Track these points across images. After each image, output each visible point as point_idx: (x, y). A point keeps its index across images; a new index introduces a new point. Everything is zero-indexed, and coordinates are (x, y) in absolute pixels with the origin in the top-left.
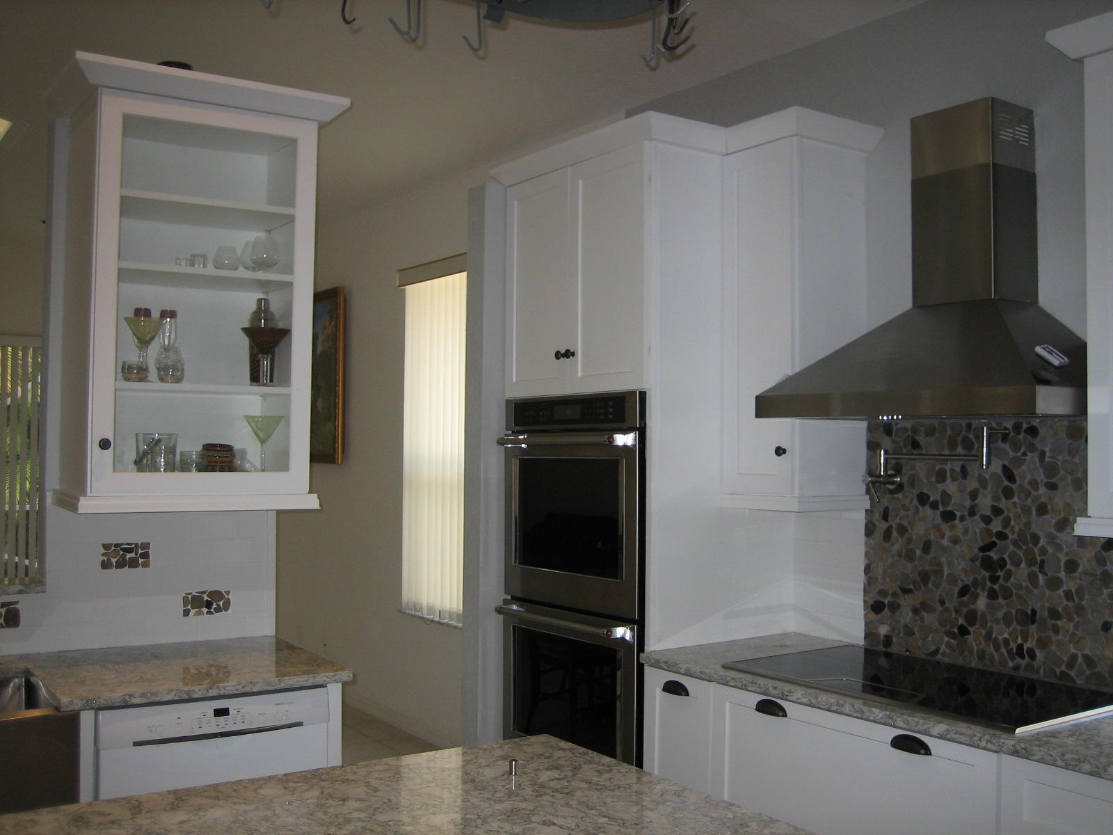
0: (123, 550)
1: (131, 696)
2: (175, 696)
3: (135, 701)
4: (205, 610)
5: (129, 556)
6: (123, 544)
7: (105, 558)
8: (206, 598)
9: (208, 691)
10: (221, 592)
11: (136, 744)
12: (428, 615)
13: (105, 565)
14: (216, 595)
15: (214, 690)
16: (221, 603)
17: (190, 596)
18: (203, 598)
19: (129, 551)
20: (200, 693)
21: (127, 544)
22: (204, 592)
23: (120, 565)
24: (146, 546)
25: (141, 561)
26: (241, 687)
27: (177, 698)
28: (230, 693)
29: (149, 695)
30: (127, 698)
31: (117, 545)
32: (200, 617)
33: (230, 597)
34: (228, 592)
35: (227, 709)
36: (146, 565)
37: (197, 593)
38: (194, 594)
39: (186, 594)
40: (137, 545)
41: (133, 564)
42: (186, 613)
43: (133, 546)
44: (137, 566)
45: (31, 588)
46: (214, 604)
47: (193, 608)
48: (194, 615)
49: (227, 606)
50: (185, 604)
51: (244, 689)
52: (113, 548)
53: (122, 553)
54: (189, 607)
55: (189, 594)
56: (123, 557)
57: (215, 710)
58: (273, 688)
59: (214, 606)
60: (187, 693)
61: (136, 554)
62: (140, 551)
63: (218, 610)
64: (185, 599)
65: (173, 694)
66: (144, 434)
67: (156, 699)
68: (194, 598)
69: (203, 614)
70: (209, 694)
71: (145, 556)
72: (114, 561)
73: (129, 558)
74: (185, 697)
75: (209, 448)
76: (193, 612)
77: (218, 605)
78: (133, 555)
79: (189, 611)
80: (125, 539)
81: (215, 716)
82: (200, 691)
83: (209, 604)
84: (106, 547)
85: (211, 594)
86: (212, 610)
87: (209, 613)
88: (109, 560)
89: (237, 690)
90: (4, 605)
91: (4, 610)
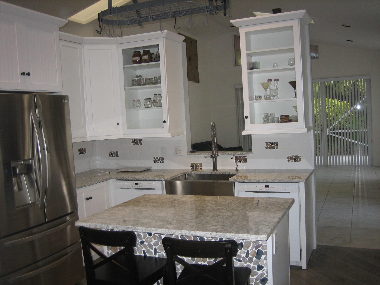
3: (246, 181)
4: (294, 161)
5: (272, 145)
6: (271, 142)
7: (266, 146)
8: (294, 157)
11: (246, 191)
13: (267, 148)
14: (297, 157)
15: (265, 181)
16: (298, 159)
17: (289, 157)
19: (273, 144)
20: (261, 181)
22: (293, 156)
23: (270, 148)
24: (277, 143)
25: (276, 147)
27: (255, 181)
28: (269, 182)
29: (249, 180)
30: (244, 180)
31: (269, 143)
32: (292, 163)
34: (300, 156)
35: (269, 186)
36: (277, 148)
38: (290, 156)
40: (274, 142)
41: (274, 148)
42: (289, 161)
43: (273, 143)
45: (248, 153)
49: (300, 160)
50: (288, 159)
51: (273, 181)
52: (268, 143)
54: (289, 160)
55: (289, 156)
56: (271, 145)
58: (281, 182)
59: (296, 160)
60: (258, 180)
62: (275, 144)
63: (297, 161)
64: (288, 157)
65: (255, 180)
66: (266, 113)
67: (251, 181)
68: (290, 157)
69: (293, 162)
70: (264, 181)
71: (277, 145)
72: (269, 147)
74: (258, 181)
75: (282, 116)
76: (290, 161)
77: (298, 160)
78: (273, 145)
80: (271, 141)
81: (265, 187)
83: (295, 159)
84: (267, 143)
85: (295, 156)
86: (296, 161)
87: (295, 162)
88: (267, 146)
89: (271, 181)
90: (243, 157)
91: (243, 158)
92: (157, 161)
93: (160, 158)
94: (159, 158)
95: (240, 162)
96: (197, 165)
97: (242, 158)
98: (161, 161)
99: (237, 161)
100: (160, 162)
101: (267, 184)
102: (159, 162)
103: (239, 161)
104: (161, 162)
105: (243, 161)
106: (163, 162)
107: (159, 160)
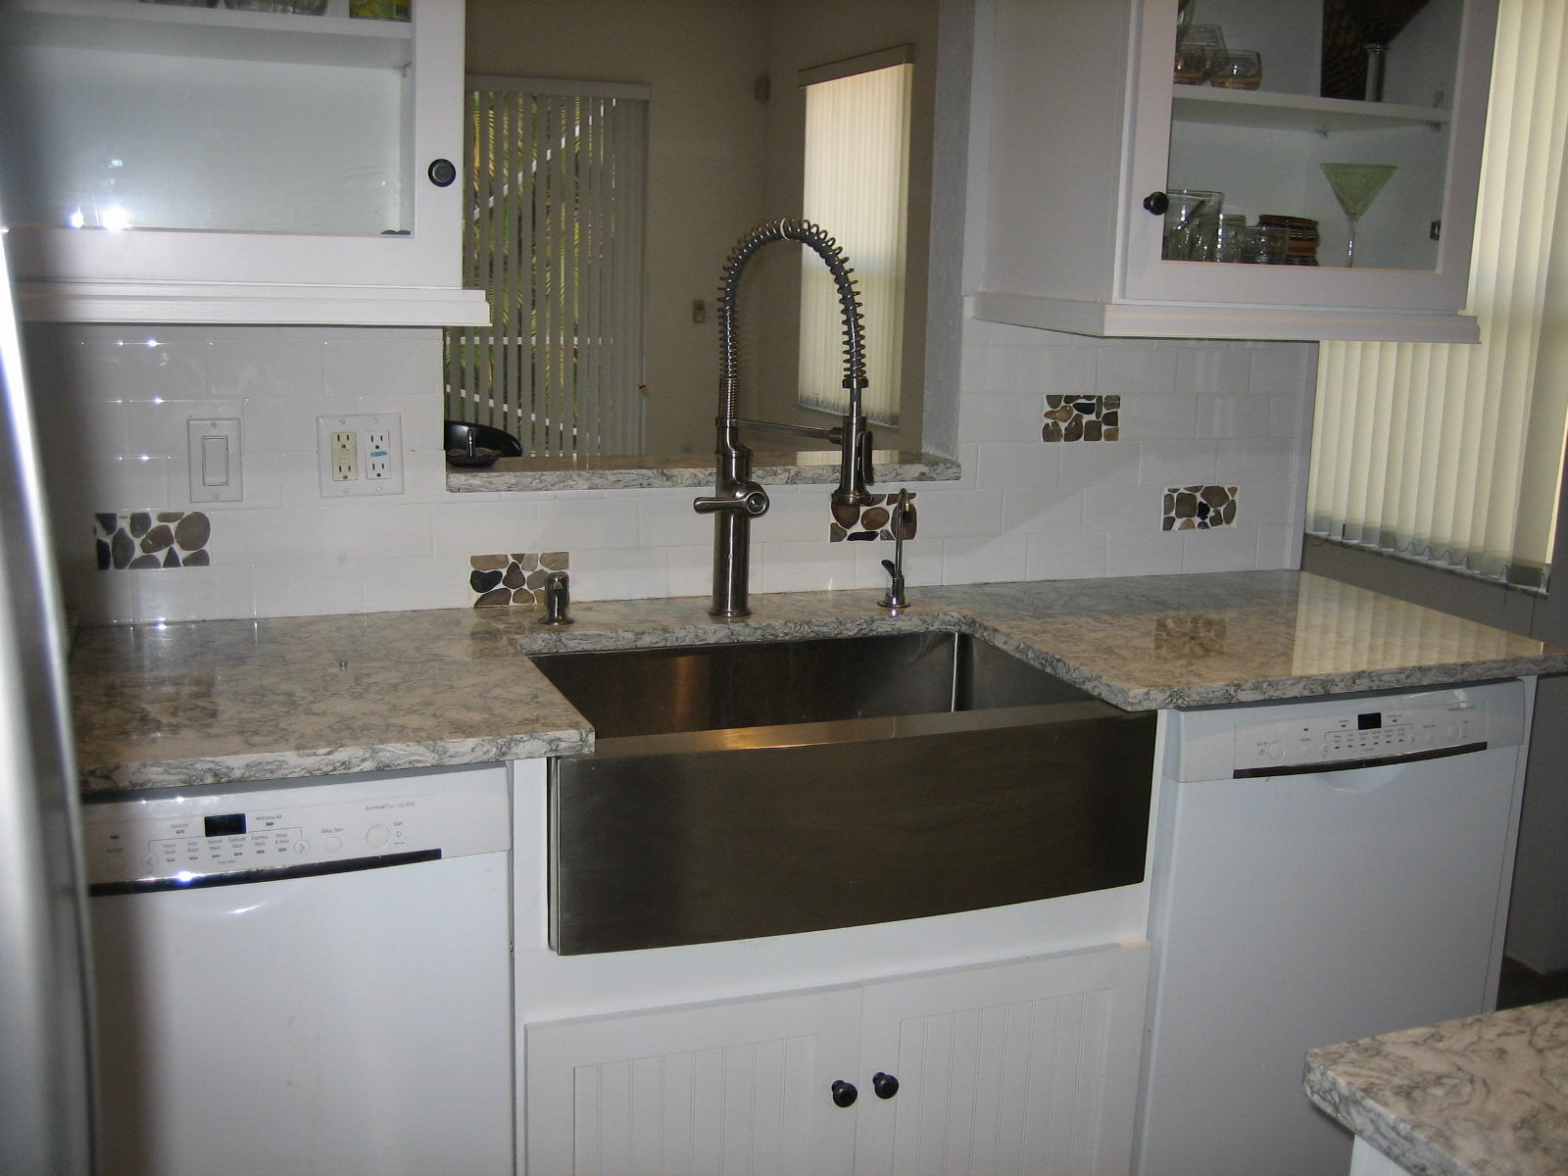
0: (1078, 407)
1: (1238, 686)
2: (1304, 689)
3: (1243, 696)
4: (1197, 520)
5: (1086, 418)
6: (1078, 397)
7: (1050, 421)
8: (1200, 499)
9: (1354, 682)
10: (1223, 489)
11: (1238, 774)
12: (1315, 530)
13: (1050, 434)
14: (1216, 494)
15: (1363, 681)
16: (1222, 509)
17: (1175, 495)
18: (1195, 498)
19: (1086, 409)
20: (1342, 685)
21: (1085, 397)
22: (1196, 489)
23: (1073, 435)
24: (1114, 401)
25: (1104, 428)
26: (1403, 676)
27: (1306, 693)
28: (1386, 686)
29: (1265, 686)
31: (1069, 399)
32: (1188, 531)
33: (1236, 498)
34: (1233, 490)
35: (1378, 715)
36: (1112, 436)
37: (1186, 489)
38: (1182, 491)
39: (1169, 490)
40: (1100, 398)
41: (1093, 433)
42: (1168, 524)
43: (1094, 401)
44: (1098, 438)
45: (939, 470)
46: (1212, 509)
47: (1179, 516)
48: (1180, 529)
49: (1230, 516)
50: (1167, 508)
51: (1409, 681)
52: (1063, 404)
53: (1076, 412)
54: (1173, 514)
55: (1175, 491)
56: (1078, 419)
57: (1359, 716)
58: (1452, 680)
59: (1212, 513)
60: (1324, 683)
61: (1098, 417)
62: (1105, 411)
63: (1217, 521)
64: (1168, 498)
65: (1302, 685)
67: (1276, 694)
68: (1181, 497)
69: (1194, 527)
70: (1357, 688)
71: (1112, 419)
72: (1063, 426)
73: (1088, 423)
74: (1321, 691)
75: (1271, 222)
76: (1178, 522)
77: (1218, 512)
78: (1093, 417)
79: (1172, 520)
80: (1083, 387)
81: (1360, 728)
82: (1342, 681)
83: (1203, 511)
84: (1053, 400)
85: (1208, 492)
86: (1207, 521)
87: (1203, 525)
88: (1055, 424)
89: (1398, 681)
90: (892, 499)
91: (891, 509)
92: (138, 553)
93: (173, 526)
94: (155, 524)
95: (869, 536)
96: (526, 574)
97: (883, 504)
98: (176, 547)
99: (849, 532)
100: (172, 561)
101: (1368, 706)
102: (161, 555)
103: (859, 528)
104: (182, 554)
105: (888, 527)
106: (200, 559)
107: (161, 538)
